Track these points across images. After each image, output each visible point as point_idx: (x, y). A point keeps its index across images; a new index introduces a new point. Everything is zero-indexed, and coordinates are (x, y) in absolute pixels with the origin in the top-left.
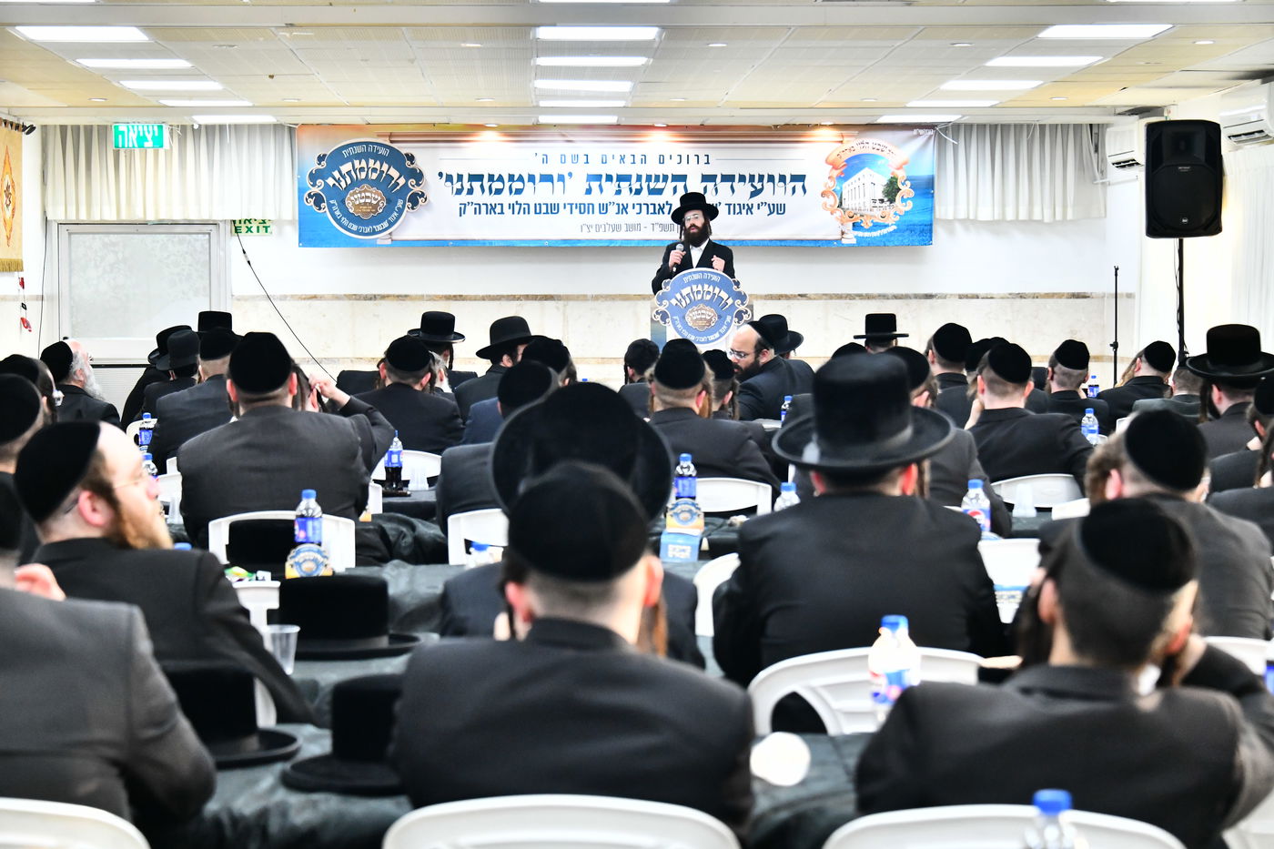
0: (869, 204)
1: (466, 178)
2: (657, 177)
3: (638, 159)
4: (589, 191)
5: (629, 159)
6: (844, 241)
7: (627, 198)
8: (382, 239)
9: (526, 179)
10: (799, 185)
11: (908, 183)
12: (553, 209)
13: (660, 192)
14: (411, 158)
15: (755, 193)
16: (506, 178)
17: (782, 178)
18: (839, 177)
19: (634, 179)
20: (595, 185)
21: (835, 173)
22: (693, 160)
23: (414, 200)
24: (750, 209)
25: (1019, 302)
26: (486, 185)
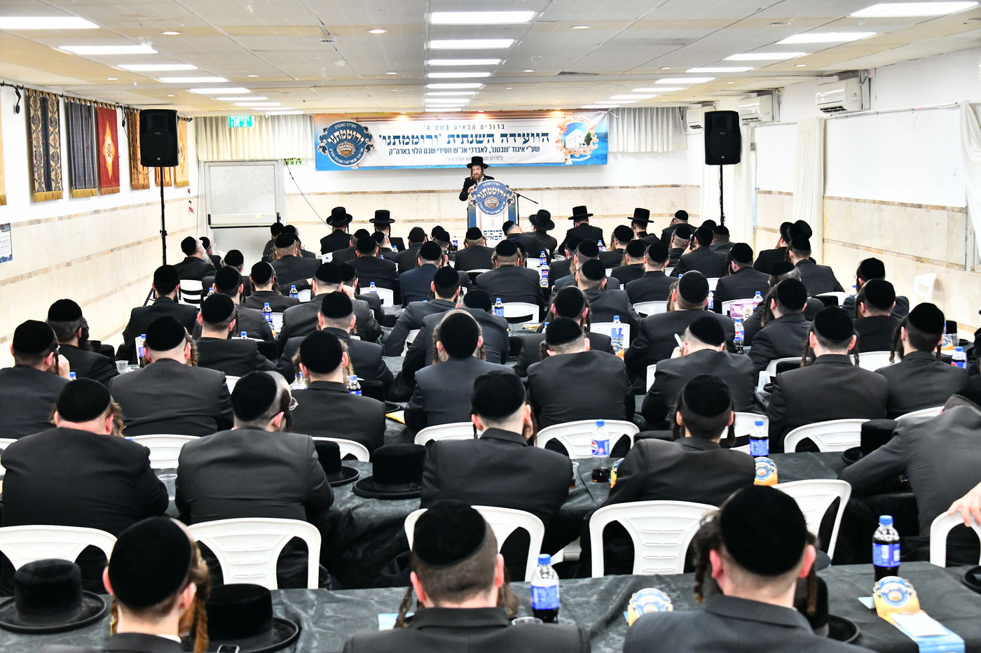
0: (578, 146)
1: (392, 138)
2: (480, 135)
3: (471, 128)
4: (449, 142)
5: (467, 127)
6: (567, 163)
7: (466, 145)
8: (354, 166)
9: (420, 137)
10: (545, 138)
11: (596, 136)
12: (432, 151)
13: (481, 142)
14: (367, 129)
15: (526, 142)
16: (410, 137)
17: (538, 135)
18: (564, 134)
19: (469, 136)
20: (451, 139)
21: (562, 132)
22: (497, 127)
23: (368, 148)
24: (523, 149)
25: (647, 189)
26: (401, 140)
